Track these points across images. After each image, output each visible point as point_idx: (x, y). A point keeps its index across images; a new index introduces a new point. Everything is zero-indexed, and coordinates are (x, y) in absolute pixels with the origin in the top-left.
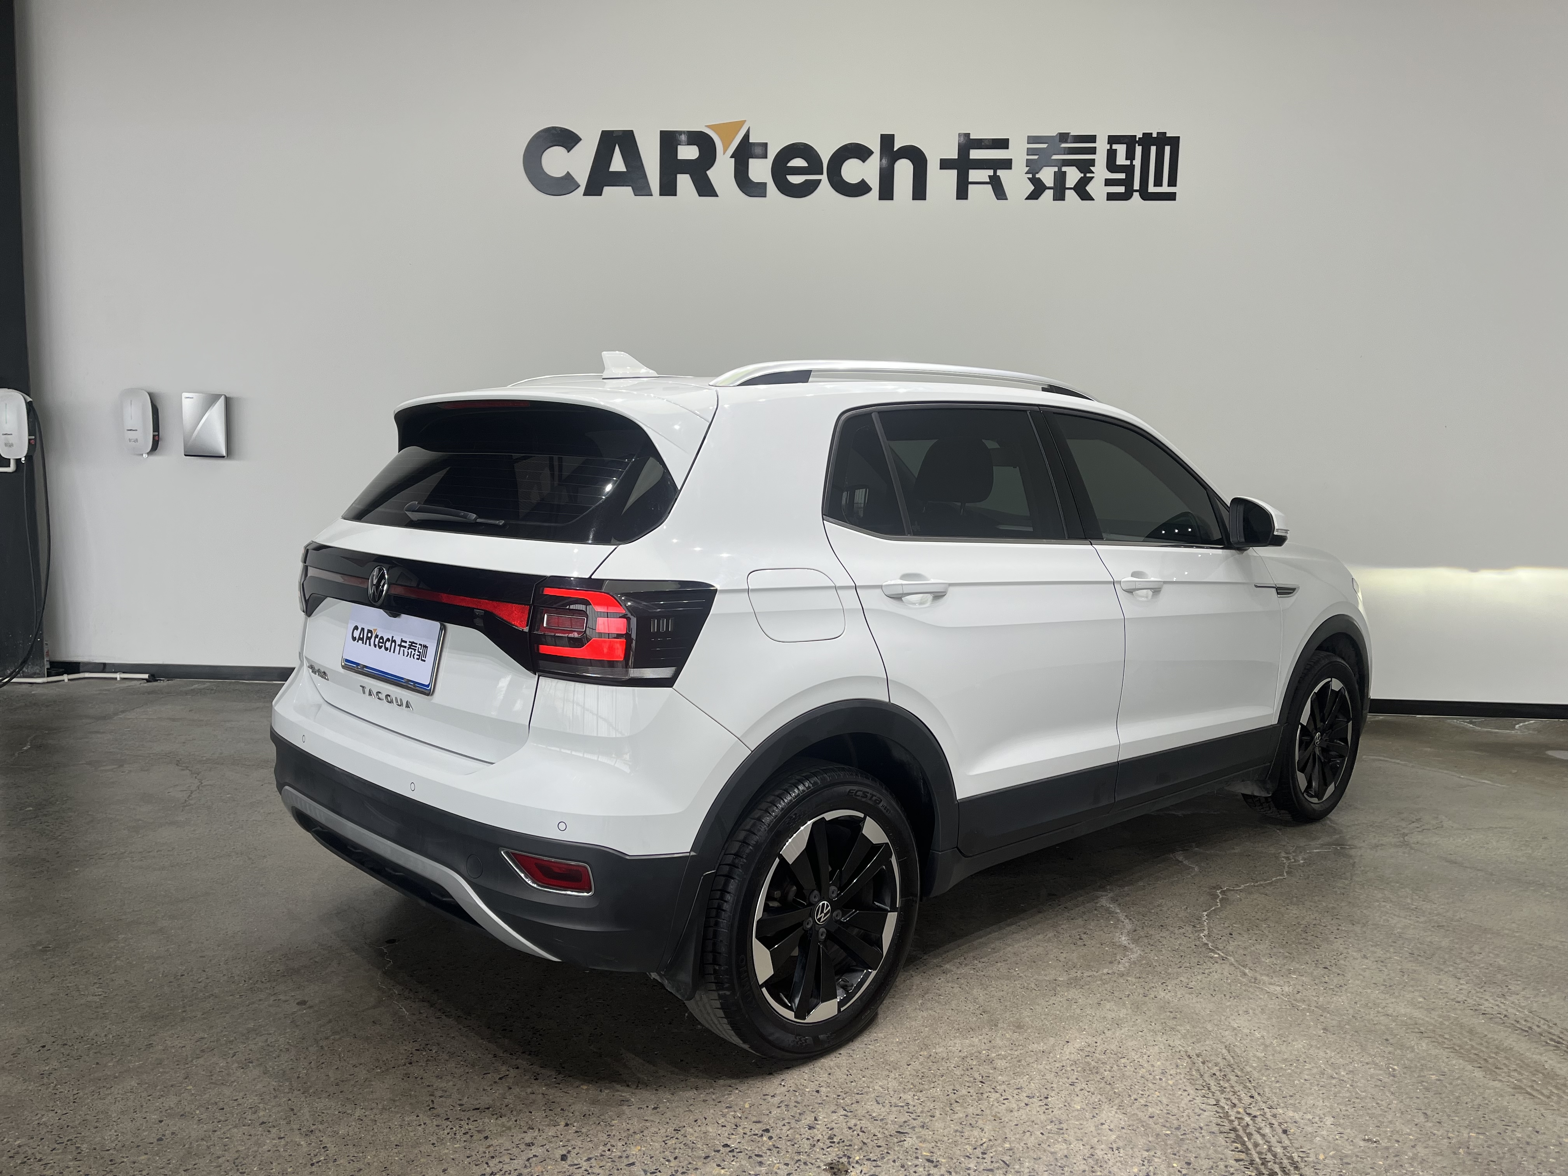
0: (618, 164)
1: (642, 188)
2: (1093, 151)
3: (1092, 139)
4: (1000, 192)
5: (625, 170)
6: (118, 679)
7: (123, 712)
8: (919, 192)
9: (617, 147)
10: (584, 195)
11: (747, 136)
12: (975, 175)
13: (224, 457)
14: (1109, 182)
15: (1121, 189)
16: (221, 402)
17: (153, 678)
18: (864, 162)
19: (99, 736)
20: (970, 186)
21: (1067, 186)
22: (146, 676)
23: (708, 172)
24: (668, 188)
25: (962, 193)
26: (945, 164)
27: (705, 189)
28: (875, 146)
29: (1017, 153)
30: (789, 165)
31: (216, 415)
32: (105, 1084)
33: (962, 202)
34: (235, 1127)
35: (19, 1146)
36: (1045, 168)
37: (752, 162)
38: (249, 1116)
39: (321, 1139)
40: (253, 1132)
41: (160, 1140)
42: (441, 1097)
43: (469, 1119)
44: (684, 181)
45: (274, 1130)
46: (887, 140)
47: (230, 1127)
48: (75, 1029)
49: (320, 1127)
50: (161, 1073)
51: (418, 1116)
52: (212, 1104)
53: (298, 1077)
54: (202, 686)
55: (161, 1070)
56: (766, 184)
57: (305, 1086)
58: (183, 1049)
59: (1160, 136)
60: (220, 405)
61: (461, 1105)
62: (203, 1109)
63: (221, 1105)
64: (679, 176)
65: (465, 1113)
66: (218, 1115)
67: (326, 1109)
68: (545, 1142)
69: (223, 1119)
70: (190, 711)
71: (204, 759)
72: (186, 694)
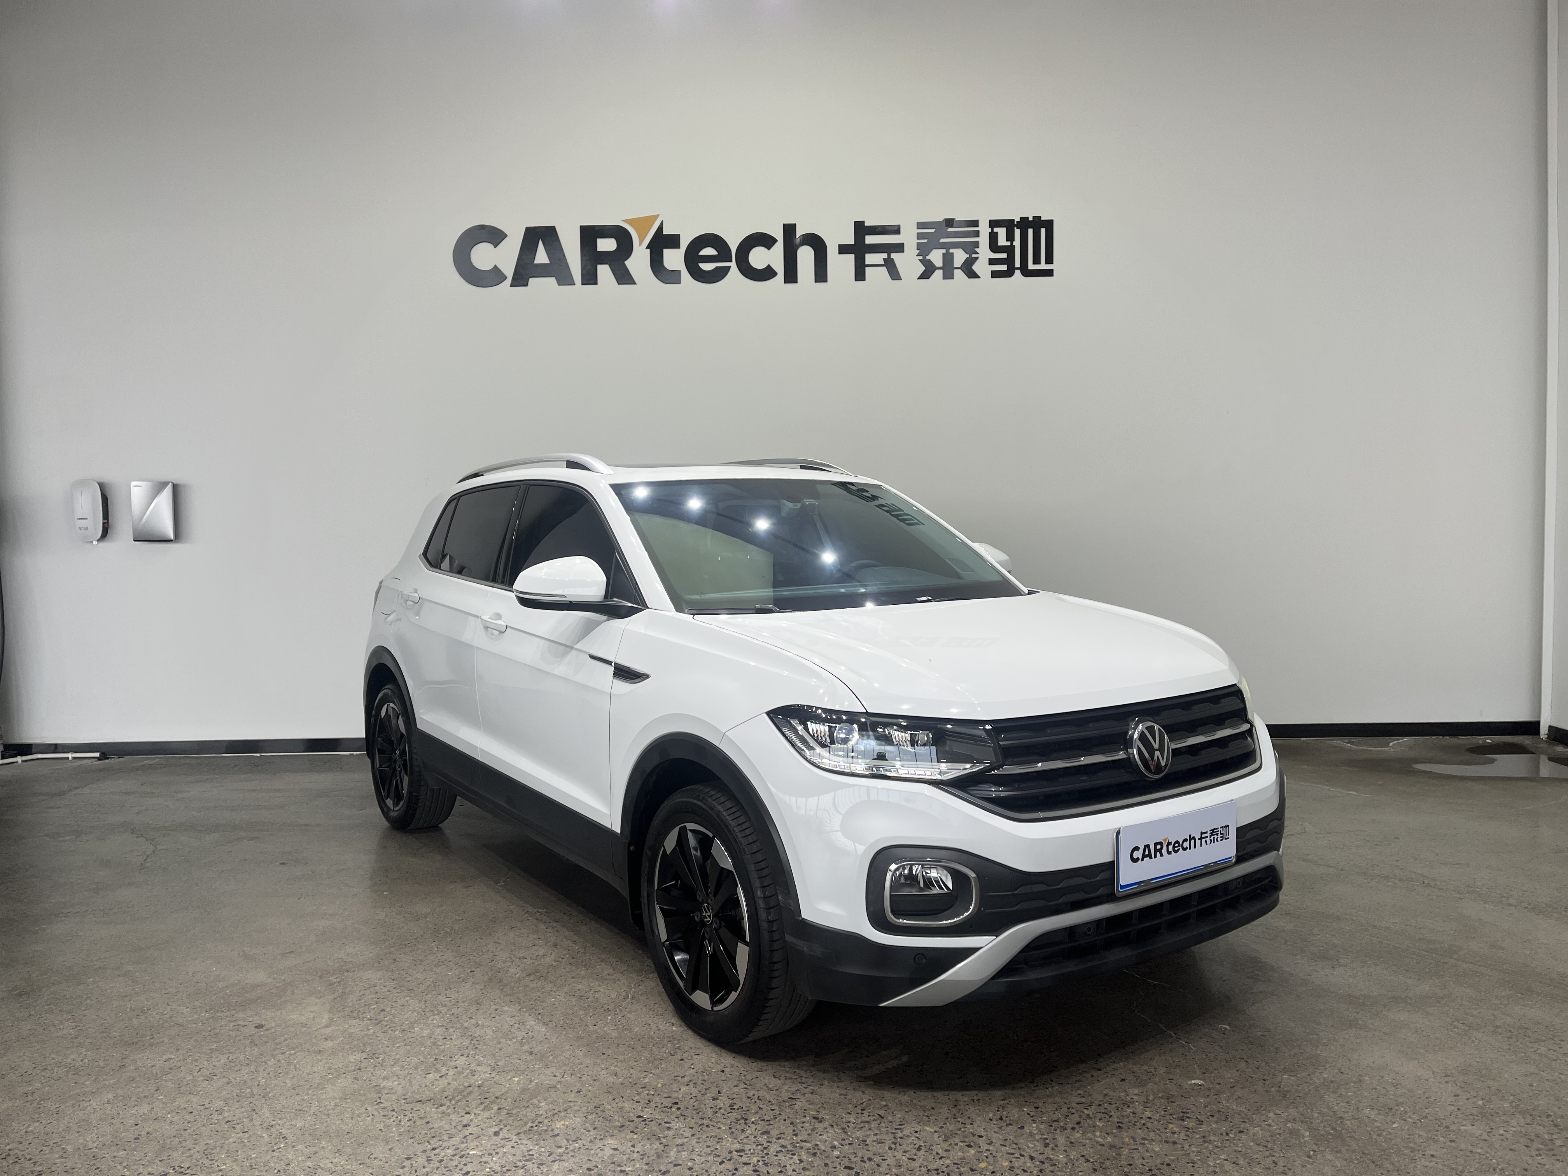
0: (541, 257)
1: (565, 279)
2: (977, 234)
3: (975, 223)
4: (894, 274)
5: (548, 262)
6: (70, 759)
7: (76, 788)
8: (821, 275)
9: (541, 243)
10: (511, 286)
11: (660, 228)
12: (870, 258)
13: (172, 541)
14: (992, 262)
15: (1004, 268)
16: (168, 490)
17: (104, 756)
18: (769, 249)
19: (55, 810)
20: (867, 269)
21: (955, 266)
22: (97, 755)
23: (627, 263)
24: (590, 278)
25: (860, 275)
26: (843, 249)
27: (624, 277)
28: (779, 235)
29: (909, 237)
30: (701, 253)
31: (164, 500)
32: (84, 1098)
33: (860, 283)
34: (204, 1126)
35: (10, 1150)
36: (934, 250)
37: (667, 253)
38: (215, 1116)
39: (281, 1131)
40: (219, 1129)
41: (137, 1139)
42: (387, 1094)
43: (412, 1109)
44: (604, 271)
45: (238, 1127)
46: (789, 230)
47: (199, 1126)
48: (54, 1056)
49: (280, 1122)
50: (134, 1087)
51: (367, 1109)
52: (182, 1109)
53: (258, 1085)
54: (152, 762)
55: (134, 1085)
56: (678, 273)
57: (265, 1091)
58: (153, 1068)
59: (1036, 220)
60: (167, 492)
61: (404, 1099)
62: (174, 1114)
63: (190, 1109)
64: (600, 267)
65: (409, 1105)
66: (188, 1117)
67: (284, 1108)
68: (481, 1123)
69: (192, 1120)
70: (142, 785)
71: (158, 826)
72: (138, 769)
